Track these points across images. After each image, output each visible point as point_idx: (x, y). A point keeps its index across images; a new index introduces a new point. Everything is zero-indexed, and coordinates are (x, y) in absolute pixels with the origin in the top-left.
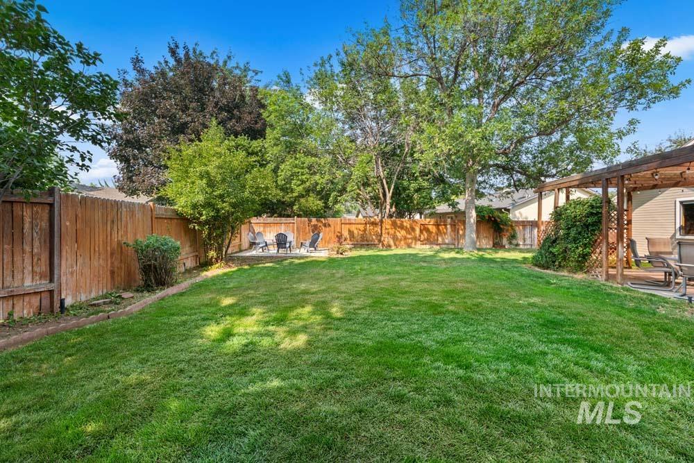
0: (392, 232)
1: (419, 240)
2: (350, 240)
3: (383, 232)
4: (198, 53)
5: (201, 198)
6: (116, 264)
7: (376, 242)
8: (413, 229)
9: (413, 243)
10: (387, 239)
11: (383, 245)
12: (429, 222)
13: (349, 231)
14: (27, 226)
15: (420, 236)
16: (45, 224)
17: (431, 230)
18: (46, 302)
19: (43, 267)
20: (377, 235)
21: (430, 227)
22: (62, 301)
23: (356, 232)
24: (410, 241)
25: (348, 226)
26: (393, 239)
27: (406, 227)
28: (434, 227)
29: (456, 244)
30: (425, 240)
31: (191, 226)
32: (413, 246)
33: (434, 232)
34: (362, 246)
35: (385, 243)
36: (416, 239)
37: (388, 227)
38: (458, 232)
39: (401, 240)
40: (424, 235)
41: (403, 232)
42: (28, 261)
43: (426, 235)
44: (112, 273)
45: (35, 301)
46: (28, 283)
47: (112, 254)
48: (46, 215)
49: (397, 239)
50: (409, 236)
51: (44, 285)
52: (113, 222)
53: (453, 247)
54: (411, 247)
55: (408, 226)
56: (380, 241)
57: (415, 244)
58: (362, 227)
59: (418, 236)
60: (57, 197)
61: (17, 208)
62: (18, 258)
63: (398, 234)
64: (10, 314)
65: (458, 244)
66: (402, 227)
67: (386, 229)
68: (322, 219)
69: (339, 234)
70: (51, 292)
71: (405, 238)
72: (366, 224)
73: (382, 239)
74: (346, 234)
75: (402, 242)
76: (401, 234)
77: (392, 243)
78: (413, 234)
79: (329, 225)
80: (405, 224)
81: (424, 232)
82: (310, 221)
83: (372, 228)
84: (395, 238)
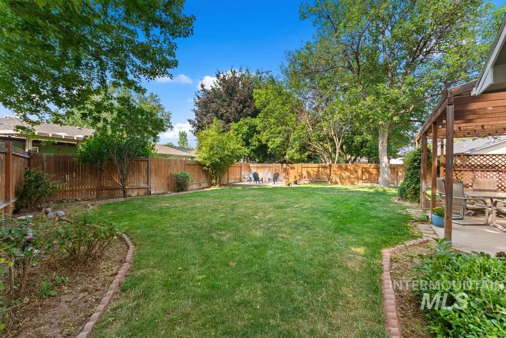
0: (339, 173)
1: (362, 179)
2: (308, 178)
3: (332, 173)
4: (233, 71)
5: (206, 155)
6: (170, 182)
7: (327, 180)
8: (356, 171)
9: (356, 182)
10: (334, 178)
11: (331, 182)
12: (370, 166)
13: (307, 172)
14: (142, 168)
15: (362, 176)
16: (146, 167)
17: (372, 172)
18: (147, 191)
19: (146, 181)
20: (327, 175)
21: (371, 170)
22: (150, 191)
23: (312, 173)
24: (353, 180)
25: (306, 169)
26: (340, 178)
27: (350, 170)
28: (375, 170)
29: (396, 184)
30: (366, 179)
31: (204, 168)
32: (356, 183)
33: (374, 173)
34: (316, 182)
35: (333, 181)
36: (358, 178)
37: (335, 169)
38: (397, 174)
39: (345, 179)
40: (365, 176)
41: (348, 173)
42: (142, 178)
43: (367, 175)
44: (168, 185)
45: (144, 190)
46: (142, 185)
47: (168, 178)
48: (147, 164)
49: (343, 178)
50: (352, 176)
51: (146, 186)
52: (168, 166)
53: (393, 186)
54: (354, 185)
55: (352, 169)
56: (329, 179)
57: (358, 182)
58: (316, 170)
59: (360, 176)
60: (149, 159)
61: (140, 162)
62: (140, 177)
63: (343, 174)
64: (138, 194)
65: (397, 184)
66: (346, 169)
67: (334, 171)
68: (290, 164)
69: (300, 174)
70: (148, 188)
71: (349, 178)
72: (319, 167)
73: (331, 178)
74: (305, 174)
75: (347, 181)
76: (346, 174)
77: (338, 180)
78: (356, 175)
79: (294, 168)
80: (349, 167)
81: (366, 174)
82: (282, 166)
83: (323, 170)
84: (341, 178)
